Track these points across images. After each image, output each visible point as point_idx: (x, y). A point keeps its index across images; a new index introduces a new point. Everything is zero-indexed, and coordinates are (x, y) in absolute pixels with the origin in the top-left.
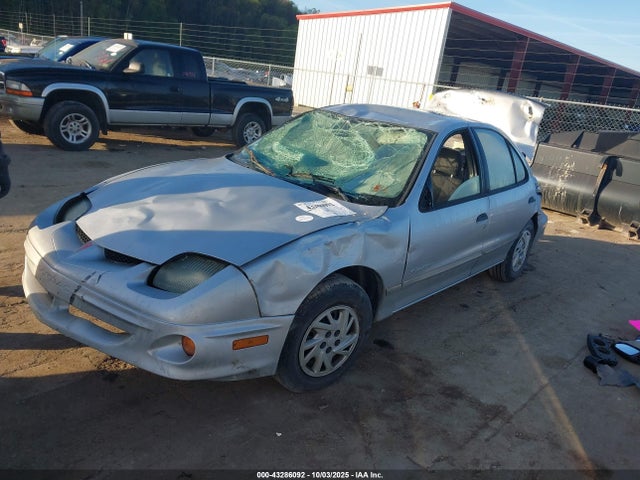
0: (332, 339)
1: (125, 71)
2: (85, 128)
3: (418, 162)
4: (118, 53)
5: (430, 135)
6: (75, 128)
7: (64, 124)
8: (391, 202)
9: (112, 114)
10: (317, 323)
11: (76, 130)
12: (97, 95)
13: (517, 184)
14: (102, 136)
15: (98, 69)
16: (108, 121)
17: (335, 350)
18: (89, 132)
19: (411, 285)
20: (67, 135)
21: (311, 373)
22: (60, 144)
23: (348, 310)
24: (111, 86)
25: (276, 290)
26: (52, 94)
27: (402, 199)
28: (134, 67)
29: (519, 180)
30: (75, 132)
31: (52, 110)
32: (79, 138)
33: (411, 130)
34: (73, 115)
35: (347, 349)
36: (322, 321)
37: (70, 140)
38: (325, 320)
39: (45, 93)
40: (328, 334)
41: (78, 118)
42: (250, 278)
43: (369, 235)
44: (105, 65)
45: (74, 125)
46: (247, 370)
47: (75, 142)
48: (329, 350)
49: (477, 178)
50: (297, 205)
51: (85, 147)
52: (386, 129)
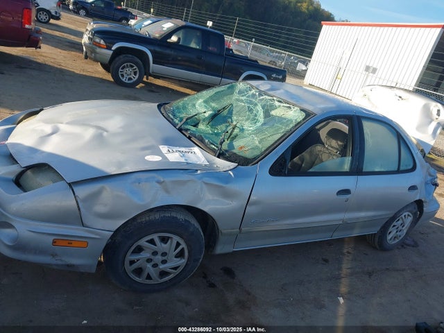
0: (159, 258)
1: (168, 40)
2: (135, 73)
3: (285, 134)
4: (168, 29)
5: (308, 114)
6: (129, 72)
7: (122, 69)
8: (242, 161)
9: (153, 67)
10: (143, 242)
11: (129, 74)
12: (147, 54)
13: (398, 171)
14: (145, 79)
15: (152, 37)
16: (151, 71)
17: (162, 267)
18: (137, 77)
19: (251, 232)
20: (123, 76)
21: (137, 279)
22: (118, 82)
23: (176, 239)
24: (158, 49)
25: (100, 208)
26: (118, 49)
27: (256, 161)
28: (174, 39)
29: (402, 168)
30: (128, 75)
31: (117, 59)
32: (130, 79)
33: (296, 108)
34: (129, 64)
35: (176, 268)
36: (147, 241)
37: (124, 80)
38: (152, 242)
39: (114, 48)
40: (155, 253)
41: (132, 67)
42: (76, 194)
43: (206, 184)
44: (157, 35)
45: (128, 71)
46: (63, 263)
47: (127, 81)
48: (155, 266)
49: (350, 158)
50: (161, 147)
51: (133, 85)
52: (280, 104)
